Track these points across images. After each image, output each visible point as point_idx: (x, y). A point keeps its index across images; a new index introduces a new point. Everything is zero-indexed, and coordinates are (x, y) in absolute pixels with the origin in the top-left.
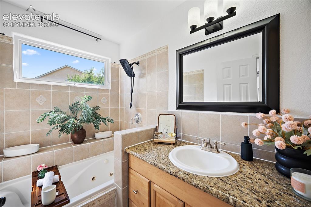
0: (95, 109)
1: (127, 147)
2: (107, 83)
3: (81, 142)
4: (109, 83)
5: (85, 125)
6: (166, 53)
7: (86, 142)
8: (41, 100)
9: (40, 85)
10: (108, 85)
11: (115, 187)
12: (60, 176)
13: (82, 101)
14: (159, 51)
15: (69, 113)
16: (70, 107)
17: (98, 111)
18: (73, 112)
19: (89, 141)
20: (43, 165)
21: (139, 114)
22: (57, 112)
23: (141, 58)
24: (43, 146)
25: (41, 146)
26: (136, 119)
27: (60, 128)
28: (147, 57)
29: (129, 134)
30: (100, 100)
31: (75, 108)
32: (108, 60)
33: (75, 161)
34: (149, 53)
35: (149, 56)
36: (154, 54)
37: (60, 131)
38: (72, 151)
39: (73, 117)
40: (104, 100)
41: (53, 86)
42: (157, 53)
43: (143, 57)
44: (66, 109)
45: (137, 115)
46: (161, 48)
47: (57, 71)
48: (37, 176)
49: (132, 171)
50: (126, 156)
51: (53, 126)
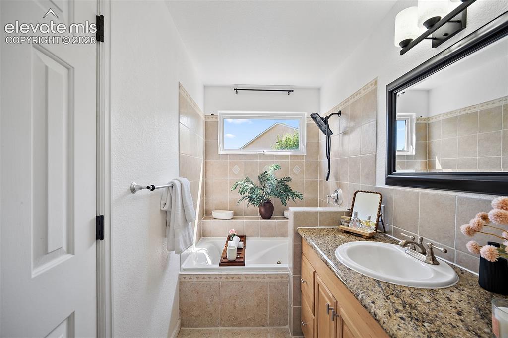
0: (285, 180)
1: (300, 228)
2: (302, 146)
3: (269, 218)
4: (304, 146)
5: (273, 199)
6: (374, 92)
7: (274, 218)
8: (236, 169)
9: (236, 155)
10: (303, 149)
11: (288, 272)
12: (244, 244)
13: (270, 170)
14: (366, 91)
15: (258, 184)
16: (259, 177)
17: (289, 184)
18: (261, 183)
19: (277, 218)
20: (233, 230)
21: (340, 191)
22: (248, 182)
23: (343, 104)
24: (236, 214)
25: (235, 214)
26: (335, 197)
27: (249, 199)
28: (350, 102)
29: (304, 211)
30: (291, 170)
31: (263, 178)
32: (304, 114)
33: (262, 237)
34: (353, 96)
35: (353, 100)
36: (359, 95)
37: (249, 201)
38: (259, 225)
39: (261, 189)
40: (296, 170)
41: (245, 155)
42: (363, 93)
43: (346, 102)
44: (255, 180)
45: (336, 191)
46: (369, 85)
47: (266, 133)
48: (230, 238)
49: (304, 257)
50: (298, 238)
51: (243, 196)
